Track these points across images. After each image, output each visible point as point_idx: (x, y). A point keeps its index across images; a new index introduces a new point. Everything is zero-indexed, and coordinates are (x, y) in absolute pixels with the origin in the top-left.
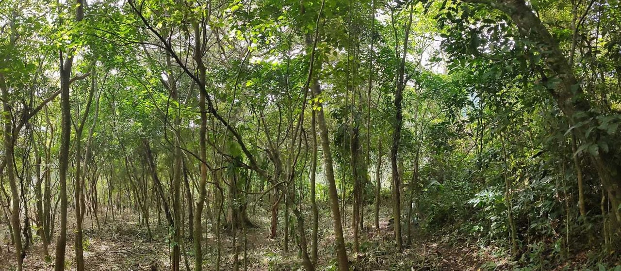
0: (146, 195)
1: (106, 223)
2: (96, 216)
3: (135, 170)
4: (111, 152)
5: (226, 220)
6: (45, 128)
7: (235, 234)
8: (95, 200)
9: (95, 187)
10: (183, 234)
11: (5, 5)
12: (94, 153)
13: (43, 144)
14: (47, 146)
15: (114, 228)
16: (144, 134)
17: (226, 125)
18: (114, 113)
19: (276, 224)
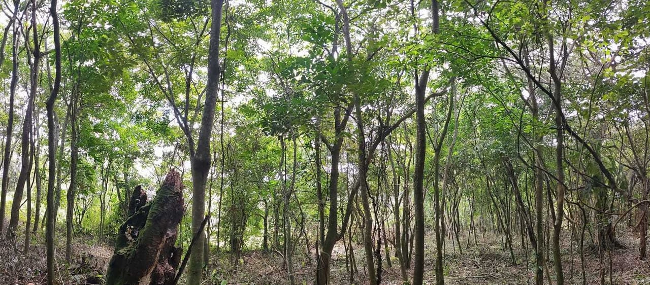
0: (509, 217)
1: (468, 247)
2: (458, 241)
3: (497, 190)
4: (472, 171)
5: (593, 241)
6: (404, 146)
7: (602, 256)
8: (457, 223)
9: (457, 210)
10: (548, 256)
11: (364, 19)
12: (455, 172)
13: (401, 163)
14: (406, 165)
15: (476, 253)
16: (504, 152)
17: (582, 143)
18: (475, 131)
19: (645, 244)
